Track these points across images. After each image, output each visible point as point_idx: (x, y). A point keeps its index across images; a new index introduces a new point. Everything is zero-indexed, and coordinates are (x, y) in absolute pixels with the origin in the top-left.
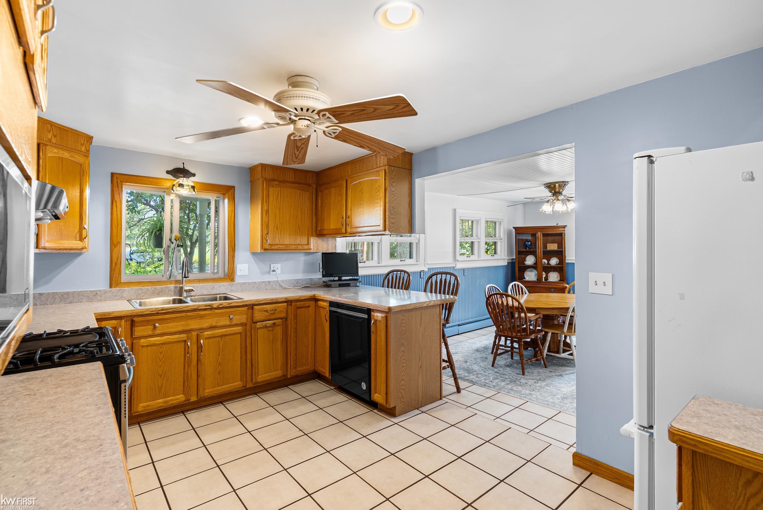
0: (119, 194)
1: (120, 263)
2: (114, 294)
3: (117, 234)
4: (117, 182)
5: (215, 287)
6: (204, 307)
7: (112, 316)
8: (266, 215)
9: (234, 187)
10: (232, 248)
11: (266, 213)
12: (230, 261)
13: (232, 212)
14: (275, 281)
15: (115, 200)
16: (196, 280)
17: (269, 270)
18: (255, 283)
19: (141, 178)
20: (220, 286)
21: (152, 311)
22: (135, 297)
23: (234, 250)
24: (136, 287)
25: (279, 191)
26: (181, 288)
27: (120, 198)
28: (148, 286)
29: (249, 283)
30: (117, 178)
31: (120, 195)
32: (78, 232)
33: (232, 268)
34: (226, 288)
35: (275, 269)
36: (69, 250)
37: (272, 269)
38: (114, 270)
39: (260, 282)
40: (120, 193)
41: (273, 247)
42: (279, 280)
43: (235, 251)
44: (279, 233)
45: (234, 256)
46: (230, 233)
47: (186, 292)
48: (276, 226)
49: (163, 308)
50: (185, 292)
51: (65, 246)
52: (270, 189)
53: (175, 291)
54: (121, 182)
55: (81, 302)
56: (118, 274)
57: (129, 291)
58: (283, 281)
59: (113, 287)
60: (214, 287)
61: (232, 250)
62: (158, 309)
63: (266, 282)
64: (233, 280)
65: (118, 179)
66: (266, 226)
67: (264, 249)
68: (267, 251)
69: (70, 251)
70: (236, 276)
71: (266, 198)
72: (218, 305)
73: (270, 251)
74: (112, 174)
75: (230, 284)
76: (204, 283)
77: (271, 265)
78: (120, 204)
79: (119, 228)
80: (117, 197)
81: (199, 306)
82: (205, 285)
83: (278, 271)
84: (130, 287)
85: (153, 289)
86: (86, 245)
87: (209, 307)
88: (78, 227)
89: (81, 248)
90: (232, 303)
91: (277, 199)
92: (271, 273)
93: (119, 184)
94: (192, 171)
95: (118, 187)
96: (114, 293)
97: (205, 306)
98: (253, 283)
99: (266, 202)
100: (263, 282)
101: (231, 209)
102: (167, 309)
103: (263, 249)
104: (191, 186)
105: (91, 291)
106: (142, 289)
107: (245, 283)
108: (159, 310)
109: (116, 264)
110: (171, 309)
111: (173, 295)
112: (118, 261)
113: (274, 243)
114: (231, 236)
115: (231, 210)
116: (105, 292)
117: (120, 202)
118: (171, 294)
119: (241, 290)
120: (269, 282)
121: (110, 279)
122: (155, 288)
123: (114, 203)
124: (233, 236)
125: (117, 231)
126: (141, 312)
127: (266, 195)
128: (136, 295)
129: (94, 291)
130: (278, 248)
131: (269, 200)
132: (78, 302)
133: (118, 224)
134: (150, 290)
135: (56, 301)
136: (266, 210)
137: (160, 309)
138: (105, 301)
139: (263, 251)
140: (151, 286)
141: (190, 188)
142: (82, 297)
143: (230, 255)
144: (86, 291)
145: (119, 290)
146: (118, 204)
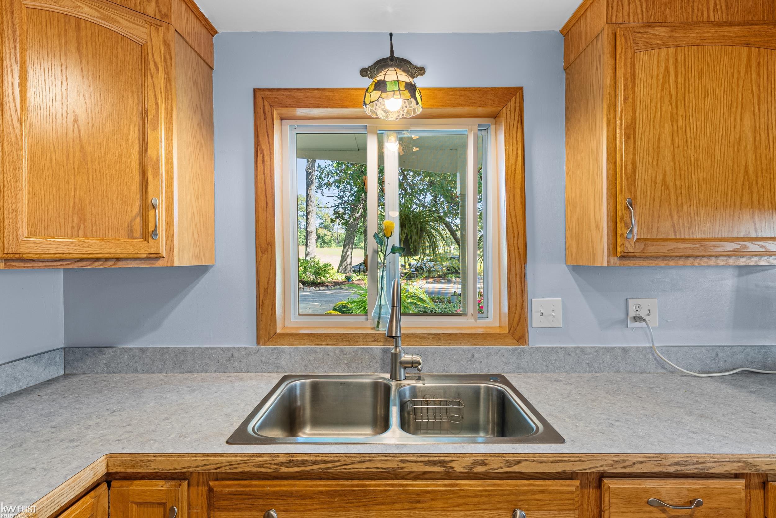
0: (268, 135)
1: (272, 289)
2: (263, 358)
3: (266, 224)
4: (264, 109)
5: (476, 355)
6: (421, 468)
7: (152, 468)
8: (627, 143)
9: (521, 89)
10: (520, 255)
11: (627, 137)
12: (513, 290)
13: (517, 156)
14: (644, 348)
15: (260, 148)
16: (430, 336)
17: (623, 316)
18: (583, 350)
19: (309, 93)
20: (489, 355)
21: (261, 466)
22: (303, 368)
23: (524, 260)
24: (305, 344)
25: (671, 61)
26: (395, 357)
27: (269, 142)
28: (327, 345)
29: (567, 351)
30: (263, 98)
31: (270, 136)
32: (137, 215)
33: (519, 308)
34: (504, 359)
35: (643, 314)
36: (112, 263)
37: (632, 313)
38: (263, 304)
39: (597, 350)
40: (270, 133)
41: (652, 250)
42: (656, 345)
43: (525, 263)
44: (673, 202)
45: (523, 276)
46: (513, 215)
47: (405, 368)
48: (661, 177)
49: (292, 455)
50: (402, 370)
51: (91, 250)
52: (637, 55)
53: (383, 360)
54: (271, 106)
55: (206, 372)
56: (270, 314)
57: (290, 355)
58: (667, 350)
59: (261, 343)
60: (473, 356)
61: (517, 261)
62: (279, 460)
63: (614, 349)
64: (521, 339)
65: (265, 102)
66: (627, 179)
67: (622, 257)
68: (631, 262)
69: (114, 264)
70: (529, 329)
71: (626, 86)
72: (468, 462)
73: (640, 263)
74: (255, 91)
75: (515, 349)
76: (449, 344)
77: (631, 302)
78: (270, 157)
79: (268, 209)
80: (264, 145)
81: (403, 462)
82: (452, 349)
83: (653, 320)
84: (293, 345)
85: (337, 352)
86: (158, 248)
87: (440, 469)
88: (136, 202)
89: (145, 256)
90: (520, 462)
91: (663, 88)
92: (631, 324)
93: (267, 111)
94: (417, 62)
95: (265, 119)
96: (262, 356)
97: (427, 463)
98: (578, 352)
99: (626, 99)
100: (607, 349)
101: (515, 149)
102: (302, 463)
103: (615, 254)
104: (404, 84)
105: (222, 349)
106: (315, 351)
107: (554, 350)
108: (281, 464)
109: (266, 291)
110: (317, 463)
111: (379, 368)
112: (270, 286)
113: (654, 236)
114: (514, 221)
115: (514, 153)
116: (248, 353)
117: (270, 152)
118: (376, 366)
119: (544, 368)
120: (625, 350)
121: (257, 325)
122: (341, 351)
123: (260, 156)
124: (520, 217)
125: (267, 218)
126: (230, 464)
127: (625, 75)
128: (304, 363)
129: (228, 349)
130: (669, 251)
131: (634, 93)
132: (202, 372)
133: (267, 203)
134: (331, 354)
135: (166, 366)
136: (627, 127)
137: (284, 459)
138: (248, 372)
139: (615, 261)
140: (334, 345)
141: (402, 88)
142: (207, 361)
143: (513, 273)
144: (214, 348)
145: (273, 350)
146: (266, 158)
